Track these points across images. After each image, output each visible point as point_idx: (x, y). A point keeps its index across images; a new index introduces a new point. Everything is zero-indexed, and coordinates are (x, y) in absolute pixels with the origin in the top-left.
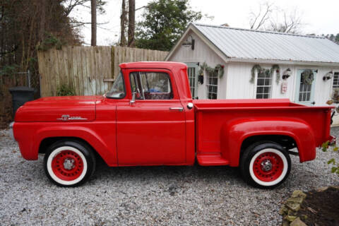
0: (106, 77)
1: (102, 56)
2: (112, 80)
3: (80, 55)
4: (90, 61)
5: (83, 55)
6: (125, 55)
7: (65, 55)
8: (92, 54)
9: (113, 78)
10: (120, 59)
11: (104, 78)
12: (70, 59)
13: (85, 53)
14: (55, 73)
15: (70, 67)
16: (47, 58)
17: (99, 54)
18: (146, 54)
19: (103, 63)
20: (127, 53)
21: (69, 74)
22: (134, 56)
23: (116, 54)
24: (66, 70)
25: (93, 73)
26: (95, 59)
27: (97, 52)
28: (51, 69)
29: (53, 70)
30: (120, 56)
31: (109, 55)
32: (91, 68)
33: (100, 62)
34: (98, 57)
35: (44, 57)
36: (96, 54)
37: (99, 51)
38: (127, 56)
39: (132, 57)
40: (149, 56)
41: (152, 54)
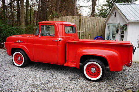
0: (77, 30)
1: (75, 21)
2: (79, 31)
8: (71, 20)
9: (80, 30)
10: (83, 22)
13: (68, 20)
17: (74, 20)
18: (96, 19)
20: (87, 19)
22: (90, 21)
23: (81, 20)
26: (72, 22)
27: (73, 19)
30: (84, 20)
31: (79, 20)
37: (74, 18)
38: (87, 21)
39: (89, 21)
40: (98, 20)
41: (100, 19)
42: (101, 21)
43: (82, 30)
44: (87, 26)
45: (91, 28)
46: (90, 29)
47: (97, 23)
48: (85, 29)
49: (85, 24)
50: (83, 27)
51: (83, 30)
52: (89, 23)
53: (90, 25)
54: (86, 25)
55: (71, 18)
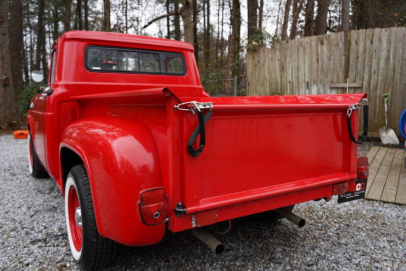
0: (335, 80)
1: (329, 49)
2: (344, 86)
3: (296, 51)
4: (311, 58)
5: (301, 50)
6: (372, 42)
7: (278, 53)
8: (314, 48)
9: (345, 81)
11: (332, 82)
12: (283, 59)
13: (304, 49)
14: (265, 78)
15: (283, 69)
16: (257, 59)
17: (325, 47)
19: (330, 59)
20: (376, 38)
21: (281, 78)
22: (389, 43)
23: (353, 43)
24: (278, 73)
25: (315, 75)
26: (318, 55)
27: (322, 44)
28: (260, 72)
29: (262, 74)
31: (341, 45)
32: (311, 67)
33: (326, 60)
34: (322, 51)
35: (254, 59)
36: (319, 46)
37: (325, 42)
38: (376, 43)
39: (385, 45)
43: (354, 81)
44: (378, 64)
45: (394, 70)
46: (390, 73)
48: (366, 77)
49: (367, 58)
50: (360, 68)
51: (358, 80)
52: (384, 54)
53: (388, 59)
54: (370, 61)
55: (313, 44)
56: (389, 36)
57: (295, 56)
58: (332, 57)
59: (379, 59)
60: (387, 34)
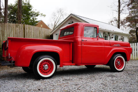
3: (8, 28)
4: (14, 32)
5: (10, 28)
8: (14, 28)
10: (28, 31)
12: (3, 30)
17: (18, 28)
20: (31, 28)
23: (26, 29)
30: (28, 30)
31: (23, 29)
33: (18, 33)
34: (17, 30)
36: (16, 28)
37: (18, 26)
38: (31, 30)
39: (33, 31)
40: (40, 30)
41: (42, 29)
42: (43, 31)
44: (32, 37)
47: (40, 34)
52: (33, 34)
53: (34, 35)
54: (30, 35)
56: (34, 28)
57: (8, 30)
58: (20, 33)
59: (32, 35)
60: (33, 27)
